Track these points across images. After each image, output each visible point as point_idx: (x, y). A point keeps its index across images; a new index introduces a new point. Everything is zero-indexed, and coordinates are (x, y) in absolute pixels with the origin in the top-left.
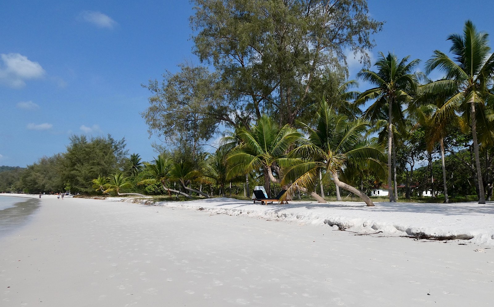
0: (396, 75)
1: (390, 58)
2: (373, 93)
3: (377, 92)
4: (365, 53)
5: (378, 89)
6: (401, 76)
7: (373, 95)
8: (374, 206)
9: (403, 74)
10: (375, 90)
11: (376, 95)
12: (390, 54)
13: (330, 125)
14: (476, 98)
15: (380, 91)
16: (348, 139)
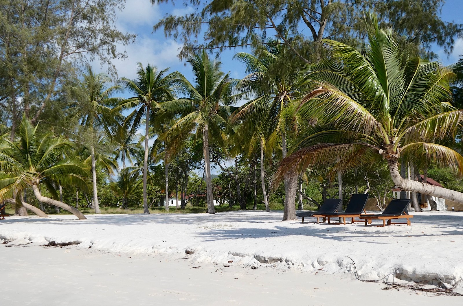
0: (154, 87)
1: (149, 69)
2: (130, 103)
3: (135, 102)
4: (111, 65)
5: (136, 99)
6: (157, 88)
7: (130, 105)
8: (86, 219)
9: (159, 86)
10: (133, 99)
11: (134, 105)
12: (149, 65)
13: (30, 142)
14: (200, 120)
15: (137, 101)
16: (48, 156)
